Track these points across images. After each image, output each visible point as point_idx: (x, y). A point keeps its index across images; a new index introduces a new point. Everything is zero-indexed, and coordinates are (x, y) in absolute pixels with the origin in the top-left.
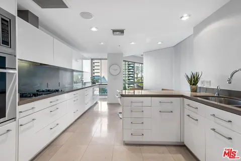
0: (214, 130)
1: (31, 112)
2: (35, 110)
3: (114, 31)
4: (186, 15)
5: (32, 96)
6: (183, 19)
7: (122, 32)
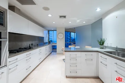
0: (116, 71)
1: (15, 61)
2: (18, 60)
3: (61, 17)
4: (99, 8)
5: (16, 52)
6: (97, 10)
7: (65, 17)
